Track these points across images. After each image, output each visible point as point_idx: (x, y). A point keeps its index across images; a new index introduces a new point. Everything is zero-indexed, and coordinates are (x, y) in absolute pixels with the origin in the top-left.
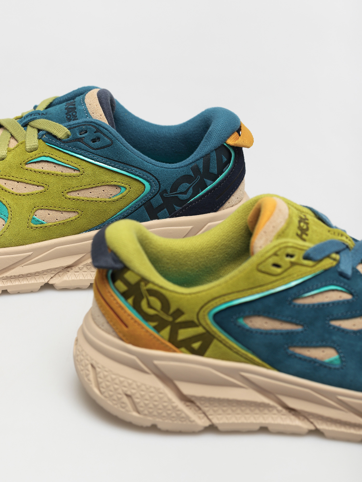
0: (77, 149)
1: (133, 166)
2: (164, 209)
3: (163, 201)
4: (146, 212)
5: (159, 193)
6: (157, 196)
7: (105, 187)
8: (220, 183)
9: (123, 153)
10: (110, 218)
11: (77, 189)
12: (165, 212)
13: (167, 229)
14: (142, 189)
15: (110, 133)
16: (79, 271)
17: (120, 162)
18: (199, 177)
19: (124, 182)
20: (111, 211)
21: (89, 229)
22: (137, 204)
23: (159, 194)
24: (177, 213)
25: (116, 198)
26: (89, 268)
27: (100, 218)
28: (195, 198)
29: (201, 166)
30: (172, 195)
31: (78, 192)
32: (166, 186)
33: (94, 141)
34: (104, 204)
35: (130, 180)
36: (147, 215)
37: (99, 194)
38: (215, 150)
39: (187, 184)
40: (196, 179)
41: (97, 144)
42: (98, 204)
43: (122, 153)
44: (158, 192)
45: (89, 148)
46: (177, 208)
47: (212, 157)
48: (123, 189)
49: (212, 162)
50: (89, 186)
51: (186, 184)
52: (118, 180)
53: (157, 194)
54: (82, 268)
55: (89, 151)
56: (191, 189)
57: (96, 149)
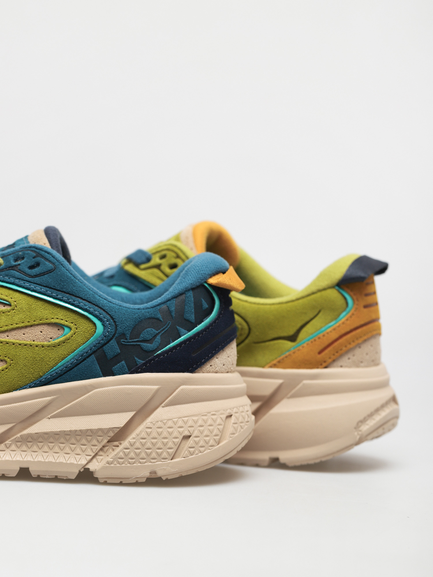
0: (9, 278)
1: (81, 298)
2: (121, 361)
3: (120, 350)
4: (97, 365)
5: (115, 337)
6: (112, 341)
7: (43, 326)
8: (198, 334)
9: (69, 280)
10: (49, 371)
11: (6, 328)
12: (123, 366)
13: (124, 388)
14: (92, 330)
15: (53, 257)
16: (5, 449)
17: (65, 292)
18: (169, 323)
19: (68, 319)
20: (50, 360)
21: (21, 387)
22: (85, 351)
23: (115, 339)
24: (138, 368)
25: (57, 341)
26: (19, 446)
27: (35, 370)
28: (163, 350)
29: (173, 308)
30: (132, 342)
31: (7, 334)
32: (125, 328)
33: (31, 267)
34: (41, 350)
35: (76, 317)
36: (99, 368)
37: (36, 335)
38: (193, 289)
39: (154, 330)
40: (166, 325)
41: (36, 270)
42: (33, 349)
43: (67, 280)
44: (113, 336)
45: (25, 277)
46: (140, 362)
47: (188, 298)
48: (66, 329)
49: (188, 304)
50: (22, 325)
51: (152, 329)
52: (60, 317)
53: (111, 339)
54: (9, 445)
55: (25, 279)
56: (158, 337)
57: (34, 277)
